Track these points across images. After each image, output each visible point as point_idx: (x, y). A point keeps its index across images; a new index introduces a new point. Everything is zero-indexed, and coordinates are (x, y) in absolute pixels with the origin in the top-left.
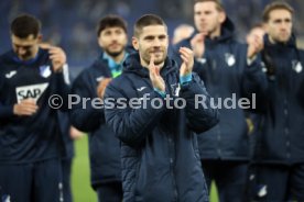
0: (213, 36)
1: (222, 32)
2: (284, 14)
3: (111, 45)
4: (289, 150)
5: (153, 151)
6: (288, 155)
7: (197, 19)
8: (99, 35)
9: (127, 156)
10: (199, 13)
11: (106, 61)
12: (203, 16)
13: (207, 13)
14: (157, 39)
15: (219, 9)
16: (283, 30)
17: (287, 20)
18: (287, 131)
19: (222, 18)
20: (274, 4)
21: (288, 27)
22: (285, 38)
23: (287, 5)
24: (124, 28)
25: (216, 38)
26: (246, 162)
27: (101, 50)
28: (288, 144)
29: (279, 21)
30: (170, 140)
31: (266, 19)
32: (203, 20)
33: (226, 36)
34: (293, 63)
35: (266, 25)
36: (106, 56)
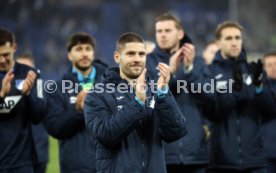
2: (234, 32)
3: (81, 60)
4: (241, 156)
5: (128, 153)
6: (241, 161)
7: (159, 36)
9: (102, 158)
10: (160, 31)
12: (164, 33)
13: (167, 31)
14: (137, 55)
15: (178, 28)
16: (234, 46)
17: (237, 38)
18: (239, 139)
19: (181, 35)
20: (225, 23)
21: (239, 44)
22: (236, 53)
23: (237, 23)
26: (205, 166)
28: (240, 151)
29: (229, 38)
30: (143, 146)
31: (218, 36)
32: (164, 37)
34: (244, 76)
35: (218, 42)
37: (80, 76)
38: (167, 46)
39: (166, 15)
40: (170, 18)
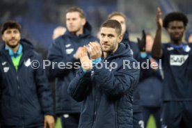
0: (78, 33)
1: (84, 31)
3: (10, 40)
7: (68, 23)
8: (3, 33)
10: (69, 19)
11: (8, 51)
12: (71, 21)
13: (74, 19)
15: (82, 17)
19: (83, 22)
24: (19, 29)
25: (80, 35)
27: (4, 43)
32: (71, 24)
33: (86, 34)
36: (7, 48)
37: (11, 52)
38: (74, 30)
39: (73, 8)
40: (75, 10)
